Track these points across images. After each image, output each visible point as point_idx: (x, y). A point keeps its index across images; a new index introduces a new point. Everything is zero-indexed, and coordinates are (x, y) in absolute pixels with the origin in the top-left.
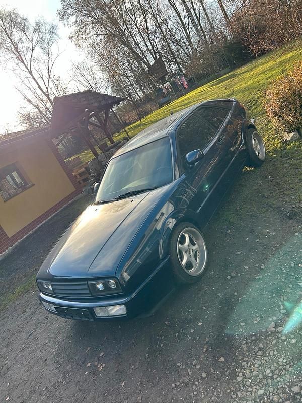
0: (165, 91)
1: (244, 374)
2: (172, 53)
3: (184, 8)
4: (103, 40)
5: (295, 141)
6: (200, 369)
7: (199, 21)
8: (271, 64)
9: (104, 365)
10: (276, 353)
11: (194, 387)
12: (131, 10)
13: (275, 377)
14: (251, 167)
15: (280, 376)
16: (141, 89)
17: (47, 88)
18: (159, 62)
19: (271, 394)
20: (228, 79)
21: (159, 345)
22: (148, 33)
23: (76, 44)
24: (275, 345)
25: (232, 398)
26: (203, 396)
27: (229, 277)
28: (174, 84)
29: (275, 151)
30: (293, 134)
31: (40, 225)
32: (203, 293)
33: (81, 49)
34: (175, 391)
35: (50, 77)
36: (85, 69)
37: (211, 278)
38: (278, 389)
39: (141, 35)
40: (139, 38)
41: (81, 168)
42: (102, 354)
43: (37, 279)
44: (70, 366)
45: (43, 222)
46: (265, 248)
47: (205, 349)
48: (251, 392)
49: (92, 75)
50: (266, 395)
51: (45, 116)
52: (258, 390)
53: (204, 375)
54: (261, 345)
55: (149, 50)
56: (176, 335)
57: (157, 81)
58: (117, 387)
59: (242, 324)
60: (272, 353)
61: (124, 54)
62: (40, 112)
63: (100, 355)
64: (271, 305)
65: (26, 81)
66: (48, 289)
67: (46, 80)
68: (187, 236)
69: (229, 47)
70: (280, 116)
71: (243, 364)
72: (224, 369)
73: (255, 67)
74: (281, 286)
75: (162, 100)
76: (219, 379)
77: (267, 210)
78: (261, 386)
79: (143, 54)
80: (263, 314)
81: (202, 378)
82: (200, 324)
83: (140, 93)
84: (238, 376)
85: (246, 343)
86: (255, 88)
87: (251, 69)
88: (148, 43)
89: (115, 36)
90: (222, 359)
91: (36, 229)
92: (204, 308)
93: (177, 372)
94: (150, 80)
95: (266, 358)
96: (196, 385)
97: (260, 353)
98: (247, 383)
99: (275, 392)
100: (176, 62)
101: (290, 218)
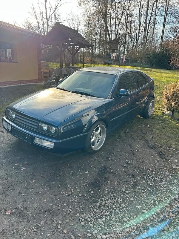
0: (112, 57)
1: (101, 203)
2: (125, 40)
3: (144, 21)
4: (95, 10)
5: (169, 116)
6: (79, 191)
7: (148, 33)
8: (171, 75)
9: (25, 168)
10: (121, 201)
11: (73, 198)
12: (118, 4)
13: (117, 210)
14: (142, 117)
15: (120, 211)
16: (99, 49)
17: (50, 16)
18: (116, 40)
19: (112, 217)
20: (146, 71)
21: (60, 172)
22: (120, 22)
23: (79, 3)
24: (122, 197)
25: (91, 210)
26: (76, 204)
27: (110, 159)
28: (118, 56)
29: (157, 115)
30: (170, 112)
31: (9, 86)
32: (94, 160)
33: (80, 7)
34: (61, 196)
35: (54, 11)
36: (77, 19)
37: (100, 155)
38: (116, 216)
39: (116, 20)
40: (113, 22)
41: (47, 69)
42: (26, 163)
43: (7, 108)
44: (5, 161)
45: (11, 86)
46: (134, 155)
47: (85, 185)
48: (102, 212)
49: (78, 25)
50: (109, 216)
51: (40, 30)
52: (106, 212)
53: (80, 195)
54: (115, 194)
55: (115, 31)
56: (72, 172)
57: (110, 50)
58: (29, 181)
59: (109, 182)
60: (119, 200)
61: (101, 25)
62: (39, 26)
63: (25, 163)
64: (126, 180)
65: (40, 5)
66: (11, 116)
67: (52, 12)
68: (100, 129)
69: (155, 55)
70: (169, 100)
71: (102, 198)
72: (92, 197)
73: (163, 72)
74: (135, 174)
75: (107, 61)
76: (87, 200)
77: (142, 139)
78: (108, 211)
79: (111, 31)
80: (121, 182)
81: (78, 196)
82: (86, 173)
83: (97, 51)
84: (98, 202)
85: (107, 191)
86: (160, 82)
87: (160, 73)
88: (117, 27)
89: (102, 12)
90: (92, 192)
91: (5, 86)
92: (92, 167)
93: (66, 188)
94: (107, 47)
95: (115, 201)
96: (74, 198)
97: (113, 197)
98: (101, 207)
99: (114, 216)
100: (125, 47)
101: (152, 148)
